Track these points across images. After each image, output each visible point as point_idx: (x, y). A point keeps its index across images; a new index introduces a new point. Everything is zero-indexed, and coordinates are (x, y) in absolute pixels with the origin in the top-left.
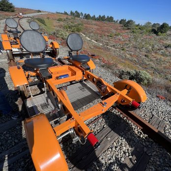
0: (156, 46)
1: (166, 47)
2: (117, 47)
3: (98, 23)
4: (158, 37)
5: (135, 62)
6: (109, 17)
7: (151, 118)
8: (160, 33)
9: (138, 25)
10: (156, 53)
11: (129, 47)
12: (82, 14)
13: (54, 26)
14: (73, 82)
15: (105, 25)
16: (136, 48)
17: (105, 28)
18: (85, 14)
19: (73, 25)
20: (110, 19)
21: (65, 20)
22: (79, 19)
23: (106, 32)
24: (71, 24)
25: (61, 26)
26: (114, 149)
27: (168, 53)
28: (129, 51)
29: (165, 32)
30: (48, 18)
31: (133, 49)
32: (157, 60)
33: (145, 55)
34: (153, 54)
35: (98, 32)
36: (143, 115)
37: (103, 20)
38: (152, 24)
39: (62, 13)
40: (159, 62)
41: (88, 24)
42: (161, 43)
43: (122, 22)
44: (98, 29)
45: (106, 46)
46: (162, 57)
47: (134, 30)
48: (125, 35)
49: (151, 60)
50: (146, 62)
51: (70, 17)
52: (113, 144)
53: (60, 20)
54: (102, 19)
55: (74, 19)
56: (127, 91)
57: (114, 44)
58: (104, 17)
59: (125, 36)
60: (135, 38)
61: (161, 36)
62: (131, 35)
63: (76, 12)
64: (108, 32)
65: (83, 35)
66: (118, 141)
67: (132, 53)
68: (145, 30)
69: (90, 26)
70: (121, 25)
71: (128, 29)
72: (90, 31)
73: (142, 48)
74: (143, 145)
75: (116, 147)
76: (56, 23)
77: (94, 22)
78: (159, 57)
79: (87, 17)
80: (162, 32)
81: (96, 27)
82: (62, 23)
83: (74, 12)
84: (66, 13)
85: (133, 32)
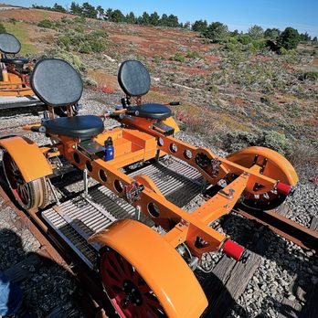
0: (280, 78)
1: (300, 79)
2: (195, 84)
3: (143, 29)
4: (280, 58)
5: (243, 117)
6: (168, 15)
7: (310, 223)
8: (282, 49)
9: (235, 33)
10: (283, 92)
11: (223, 82)
12: (102, 11)
13: (31, 40)
14: (132, 167)
15: (161, 34)
16: (239, 83)
17: (161, 41)
18: (110, 10)
19: (82, 35)
20: (171, 21)
21: (58, 25)
22: (94, 20)
23: (164, 50)
24: (76, 34)
25: (48, 40)
26: (257, 288)
27: (307, 91)
28: (224, 92)
29: (294, 46)
30: (13, 20)
31: (233, 87)
32: (288, 107)
33: (262, 99)
34: (277, 95)
35: (147, 51)
36: (293, 219)
37: (154, 24)
38: (265, 30)
39: (49, 9)
40: (292, 111)
41: (118, 33)
42: (290, 71)
43: (198, 26)
44: (144, 45)
45: (168, 83)
46: (297, 101)
47: (229, 45)
48: (209, 56)
49: (276, 110)
50: (266, 113)
51: (70, 18)
52: (252, 279)
53: (44, 24)
54: (150, 20)
55: (83, 22)
56: (259, 168)
57: (189, 76)
58: (155, 15)
59: (210, 58)
60: (234, 62)
61: (288, 55)
62: (222, 57)
63: (86, 4)
64: (170, 50)
65: (110, 59)
66: (261, 274)
67: (233, 96)
68: (251, 44)
69: (125, 37)
70: (198, 34)
71: (215, 42)
72: (127, 49)
73: (252, 82)
74: (307, 272)
75: (260, 285)
76: (34, 32)
77: (132, 28)
78: (290, 100)
79: (115, 16)
80: (286, 47)
81: (139, 39)
82: (51, 32)
83: (81, 5)
84: (59, 9)
85: (226, 48)
